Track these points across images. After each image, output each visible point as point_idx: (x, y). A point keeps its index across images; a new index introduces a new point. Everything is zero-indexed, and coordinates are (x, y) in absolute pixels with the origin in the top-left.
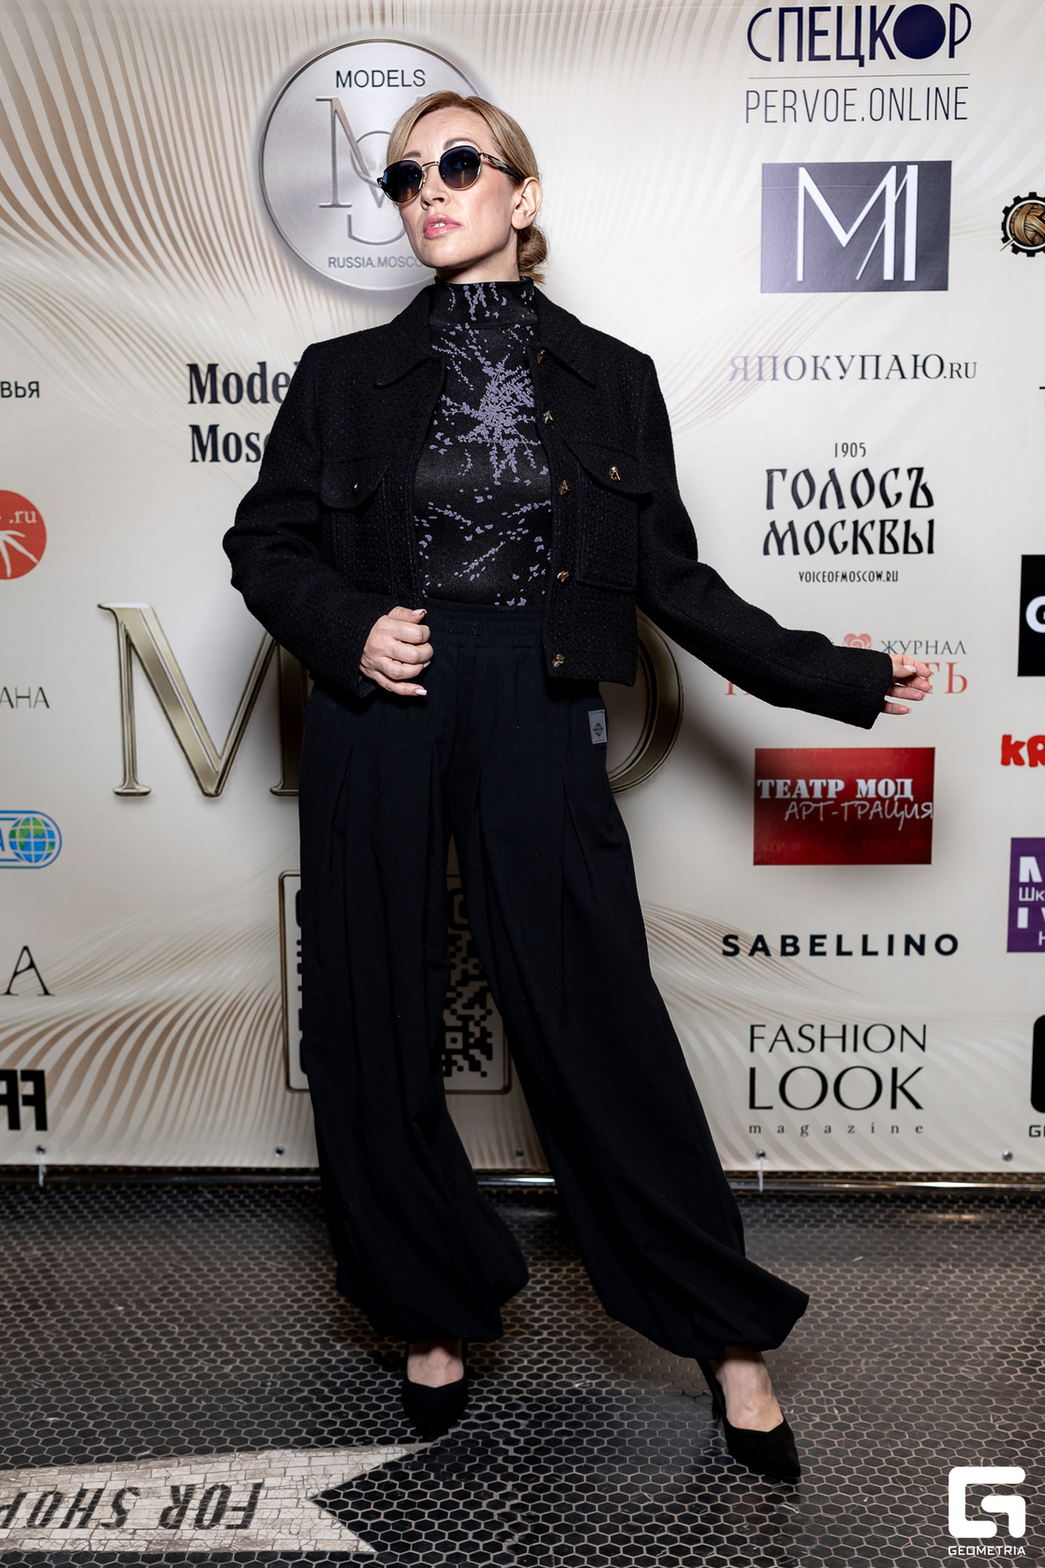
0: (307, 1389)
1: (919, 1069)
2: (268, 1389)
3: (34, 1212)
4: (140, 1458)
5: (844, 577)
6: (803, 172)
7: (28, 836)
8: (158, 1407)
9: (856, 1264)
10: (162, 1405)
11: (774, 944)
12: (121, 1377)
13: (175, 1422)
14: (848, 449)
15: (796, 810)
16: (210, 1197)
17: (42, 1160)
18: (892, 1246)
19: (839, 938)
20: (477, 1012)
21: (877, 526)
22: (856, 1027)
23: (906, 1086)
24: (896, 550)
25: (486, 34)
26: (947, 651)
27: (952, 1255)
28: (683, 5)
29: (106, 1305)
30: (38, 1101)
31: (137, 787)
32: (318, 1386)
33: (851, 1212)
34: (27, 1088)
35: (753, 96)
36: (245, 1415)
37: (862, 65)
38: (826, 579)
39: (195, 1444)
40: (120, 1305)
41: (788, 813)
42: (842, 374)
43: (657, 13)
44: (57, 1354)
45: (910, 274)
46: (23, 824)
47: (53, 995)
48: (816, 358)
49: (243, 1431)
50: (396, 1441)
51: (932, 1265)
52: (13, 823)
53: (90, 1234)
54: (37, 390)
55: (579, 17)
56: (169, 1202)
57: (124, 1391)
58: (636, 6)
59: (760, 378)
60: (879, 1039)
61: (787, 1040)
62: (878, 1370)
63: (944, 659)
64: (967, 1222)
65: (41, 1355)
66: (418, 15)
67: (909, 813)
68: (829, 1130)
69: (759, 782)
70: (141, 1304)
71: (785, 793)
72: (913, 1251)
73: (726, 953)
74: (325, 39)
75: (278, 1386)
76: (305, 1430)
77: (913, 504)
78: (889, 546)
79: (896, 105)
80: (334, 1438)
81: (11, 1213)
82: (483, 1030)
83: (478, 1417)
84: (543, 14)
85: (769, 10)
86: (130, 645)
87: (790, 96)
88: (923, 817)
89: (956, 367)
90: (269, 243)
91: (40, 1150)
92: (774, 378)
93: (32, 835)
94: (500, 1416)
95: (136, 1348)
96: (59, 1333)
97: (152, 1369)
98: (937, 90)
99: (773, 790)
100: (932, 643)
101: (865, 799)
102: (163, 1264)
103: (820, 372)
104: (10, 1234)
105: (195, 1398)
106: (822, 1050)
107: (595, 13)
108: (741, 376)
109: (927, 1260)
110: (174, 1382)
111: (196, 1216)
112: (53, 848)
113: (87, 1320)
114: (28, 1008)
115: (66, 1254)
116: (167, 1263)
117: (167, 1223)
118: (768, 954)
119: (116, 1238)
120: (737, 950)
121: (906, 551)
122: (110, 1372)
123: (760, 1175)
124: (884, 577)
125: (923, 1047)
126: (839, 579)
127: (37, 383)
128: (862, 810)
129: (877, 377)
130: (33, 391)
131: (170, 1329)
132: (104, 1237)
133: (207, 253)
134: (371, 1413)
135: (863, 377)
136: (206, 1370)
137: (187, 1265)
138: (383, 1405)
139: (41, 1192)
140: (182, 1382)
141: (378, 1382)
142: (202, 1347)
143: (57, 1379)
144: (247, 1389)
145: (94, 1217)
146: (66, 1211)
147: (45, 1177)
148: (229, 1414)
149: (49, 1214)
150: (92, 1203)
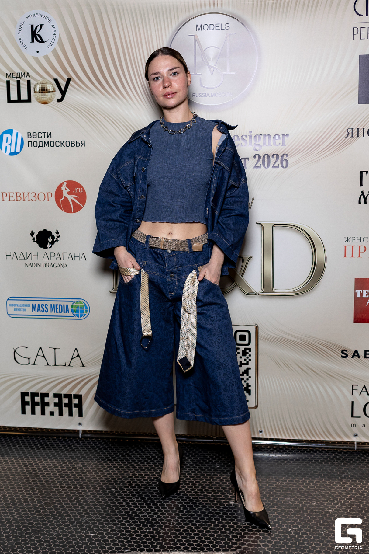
0: (186, 526)
2: (171, 526)
3: (78, 448)
4: (126, 552)
7: (78, 308)
10: (132, 531)
11: (362, 354)
12: (116, 518)
13: (138, 538)
17: (80, 428)
20: (245, 377)
25: (253, 9)
29: (108, 488)
30: (79, 406)
32: (190, 525)
34: (76, 401)
35: (356, 30)
36: (164, 536)
39: (146, 548)
40: (113, 488)
41: (367, 303)
44: (92, 508)
46: (76, 303)
49: (164, 543)
50: (222, 550)
52: (73, 302)
53: (100, 458)
54: (84, 144)
57: (118, 524)
59: (358, 136)
61: (367, 391)
65: (86, 507)
66: (227, 3)
69: (356, 291)
70: (121, 489)
71: (366, 295)
73: (342, 357)
74: (192, 13)
75: (175, 525)
76: (187, 544)
80: (198, 548)
81: (70, 448)
82: (247, 384)
83: (252, 541)
91: (80, 424)
92: (364, 136)
94: (261, 542)
95: (121, 506)
96: (92, 499)
97: (128, 515)
99: (362, 294)
102: (128, 472)
104: (70, 457)
105: (144, 528)
108: (350, 135)
110: (136, 521)
111: (138, 452)
112: (87, 312)
113: (102, 494)
114: (76, 371)
115: (92, 466)
117: (128, 454)
118: (359, 357)
119: (109, 460)
120: (347, 356)
122: (112, 516)
123: (355, 443)
127: (84, 141)
130: (82, 144)
131: (133, 499)
132: (105, 460)
134: (211, 538)
136: (147, 517)
137: (137, 472)
138: (215, 534)
139: (80, 440)
140: (139, 521)
141: (213, 525)
142: (145, 507)
143: (93, 518)
144: (164, 525)
145: (100, 451)
146: (90, 449)
147: (81, 435)
148: (158, 535)
149: (83, 449)
150: (99, 445)
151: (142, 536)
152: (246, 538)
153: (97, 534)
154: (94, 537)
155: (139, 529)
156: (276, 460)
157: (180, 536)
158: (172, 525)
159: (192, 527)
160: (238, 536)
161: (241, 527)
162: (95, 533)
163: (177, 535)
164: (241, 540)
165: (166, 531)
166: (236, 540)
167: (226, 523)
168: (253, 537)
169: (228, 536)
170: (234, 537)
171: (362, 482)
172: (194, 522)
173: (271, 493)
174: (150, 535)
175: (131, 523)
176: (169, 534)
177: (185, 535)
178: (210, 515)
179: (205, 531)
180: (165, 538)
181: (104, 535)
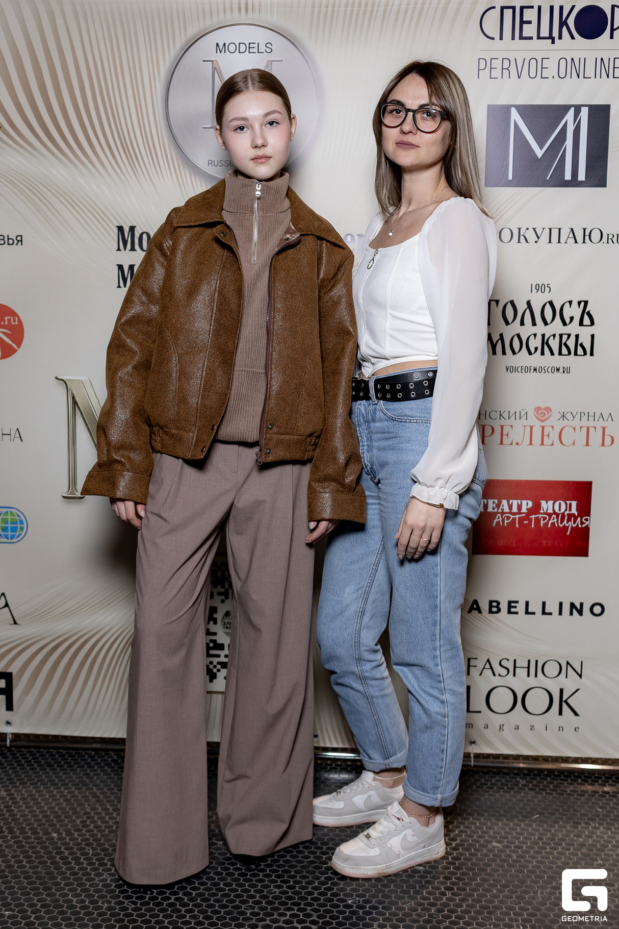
0: (173, 897)
1: (578, 690)
2: (148, 896)
3: (3, 764)
5: (535, 370)
6: (513, 110)
7: (7, 523)
8: (76, 907)
9: (535, 821)
10: (79, 906)
11: (484, 606)
12: (53, 884)
13: (87, 918)
14: (540, 288)
15: (500, 519)
16: (115, 757)
17: (9, 730)
18: (558, 808)
19: (527, 603)
21: (557, 337)
22: (537, 661)
23: (568, 701)
24: (570, 353)
25: (312, 20)
26: (601, 419)
27: (598, 816)
28: (439, 3)
29: (46, 833)
30: (8, 692)
31: (77, 493)
32: (181, 895)
33: (531, 782)
34: (1, 684)
35: (482, 62)
36: (132, 915)
37: (553, 42)
38: (523, 371)
40: (55, 833)
41: (495, 521)
42: (537, 240)
43: (422, 8)
44: (13, 866)
45: (582, 177)
46: (4, 515)
47: (20, 625)
48: (519, 229)
51: (585, 823)
53: (38, 781)
54: (21, 241)
55: (372, 11)
56: (89, 760)
57: (55, 895)
58: (408, 4)
60: (551, 669)
61: (491, 668)
62: (549, 899)
63: (600, 424)
64: (608, 793)
66: (269, 8)
67: (574, 523)
68: (517, 728)
70: (69, 833)
71: (494, 509)
72: (572, 812)
74: (209, 23)
75: (154, 894)
77: (581, 324)
78: (564, 351)
79: (575, 68)
83: (285, 922)
84: (349, 9)
85: (494, 7)
86: (75, 403)
87: (506, 63)
88: (583, 526)
89: (611, 237)
90: (170, 150)
91: (8, 723)
93: (9, 522)
94: (299, 922)
95: (64, 864)
96: (15, 851)
97: (74, 879)
98: (602, 59)
99: (486, 506)
100: (591, 414)
101: (546, 513)
102: (83, 805)
103: (522, 238)
105: (101, 901)
106: (514, 675)
107: (382, 9)
109: (581, 819)
110: (87, 889)
111: (106, 771)
112: (22, 531)
113: (33, 842)
114: (3, 632)
115: (22, 795)
116: (87, 804)
117: (87, 775)
118: (480, 612)
119: (54, 784)
121: (576, 354)
122: (46, 880)
123: (472, 755)
124: (561, 370)
125: (580, 676)
126: (532, 371)
127: (21, 236)
128: (543, 521)
129: (559, 242)
130: (18, 241)
131: (87, 850)
132: (47, 784)
133: (131, 156)
134: (215, 917)
135: (550, 242)
136: (108, 881)
137: (100, 805)
138: (223, 911)
139: (8, 751)
140: (92, 889)
141: (220, 894)
142: (107, 864)
143: (12, 884)
144: (135, 896)
145: (41, 769)
146: (23, 765)
147: (11, 741)
148: (122, 913)
149: (12, 766)
150: (40, 759)
151: (95, 915)
152: (275, 917)
153: (15, 913)
154: (10, 917)
155: (91, 902)
156: (338, 784)
157: (162, 914)
158: (150, 894)
159: (184, 899)
160: (262, 913)
161: (268, 897)
162: (13, 910)
163: (156, 912)
164: (266, 920)
165: (138, 905)
166: (256, 920)
167: (242, 891)
168: (286, 915)
169: (243, 913)
170: (253, 914)
171: (478, 819)
172: (188, 890)
173: (324, 839)
174: (109, 913)
175: (78, 891)
176: (143, 911)
177: (169, 912)
178: (217, 877)
179: (204, 904)
180: (134, 917)
181: (29, 913)
